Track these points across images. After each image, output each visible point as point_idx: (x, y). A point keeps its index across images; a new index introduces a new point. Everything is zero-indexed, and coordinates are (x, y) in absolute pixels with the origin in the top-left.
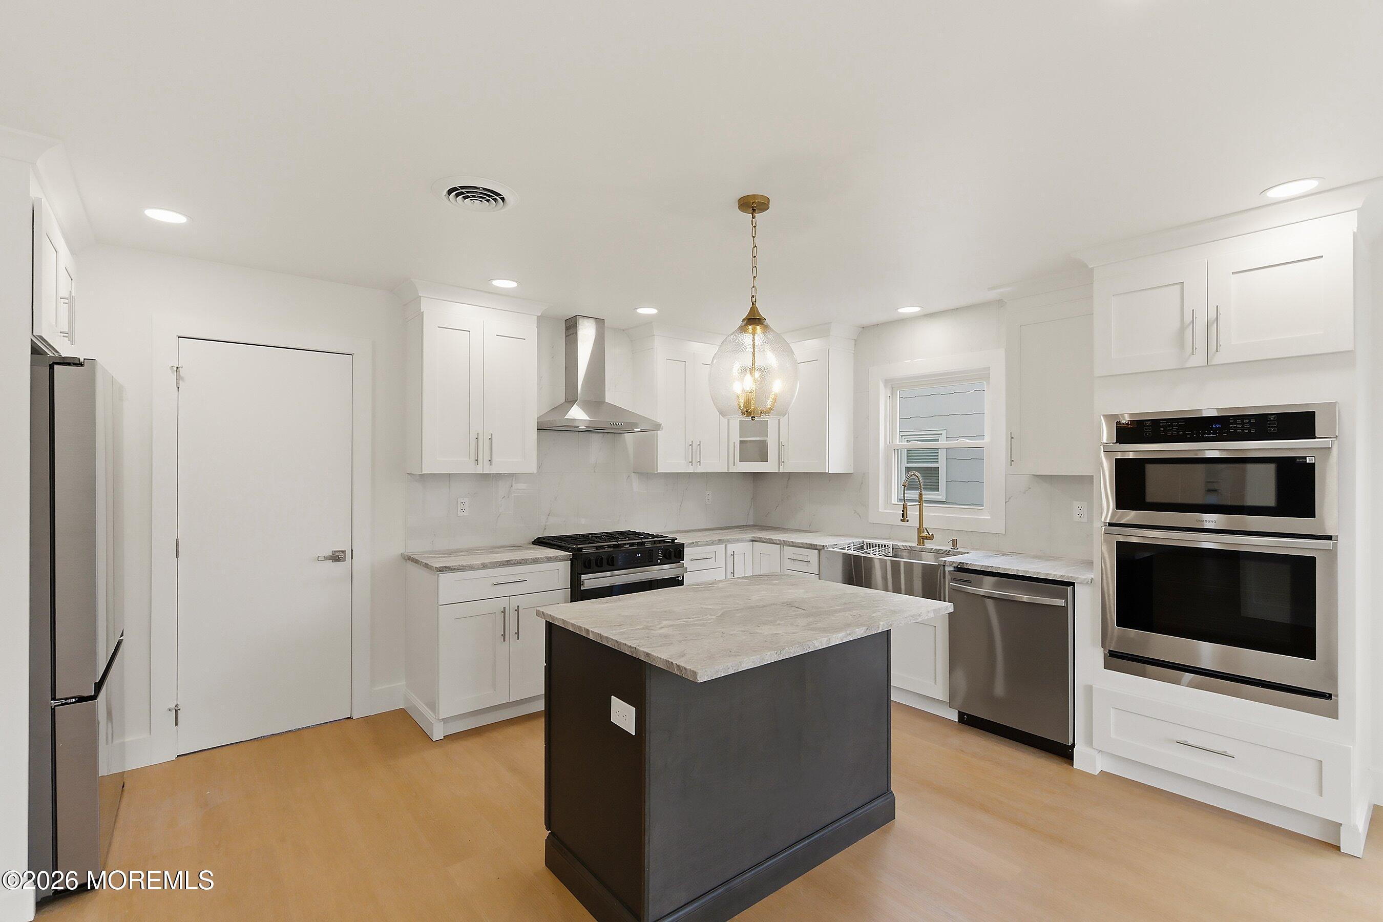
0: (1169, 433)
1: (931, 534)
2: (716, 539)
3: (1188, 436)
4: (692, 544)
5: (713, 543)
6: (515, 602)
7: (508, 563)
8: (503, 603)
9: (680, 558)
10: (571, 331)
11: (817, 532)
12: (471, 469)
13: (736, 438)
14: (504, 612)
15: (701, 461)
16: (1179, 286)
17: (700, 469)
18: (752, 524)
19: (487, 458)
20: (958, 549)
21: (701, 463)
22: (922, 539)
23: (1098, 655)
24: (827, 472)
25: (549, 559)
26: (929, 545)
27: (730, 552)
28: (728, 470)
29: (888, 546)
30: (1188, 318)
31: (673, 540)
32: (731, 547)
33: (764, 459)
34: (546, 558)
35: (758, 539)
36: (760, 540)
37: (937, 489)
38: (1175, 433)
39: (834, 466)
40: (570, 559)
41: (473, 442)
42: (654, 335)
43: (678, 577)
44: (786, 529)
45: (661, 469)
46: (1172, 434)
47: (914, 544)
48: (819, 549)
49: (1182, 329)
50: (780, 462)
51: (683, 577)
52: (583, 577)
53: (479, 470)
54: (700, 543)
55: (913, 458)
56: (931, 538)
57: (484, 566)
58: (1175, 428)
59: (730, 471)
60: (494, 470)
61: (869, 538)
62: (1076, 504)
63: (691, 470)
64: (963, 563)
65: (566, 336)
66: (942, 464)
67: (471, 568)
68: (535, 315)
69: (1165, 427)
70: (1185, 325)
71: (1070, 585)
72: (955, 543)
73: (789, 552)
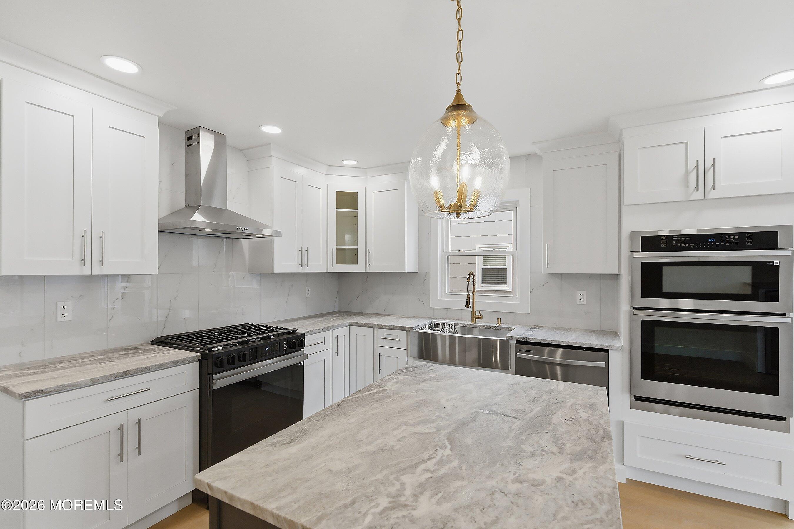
0: (679, 245)
1: (481, 315)
2: (325, 327)
3: (692, 247)
4: (310, 333)
5: (323, 330)
6: (134, 415)
7: (127, 374)
8: (121, 419)
9: (303, 347)
10: (192, 141)
11: (391, 315)
12: (76, 270)
13: (333, 246)
14: (121, 428)
15: (309, 264)
16: (684, 145)
17: (307, 270)
18: (338, 310)
19: (97, 256)
20: (501, 325)
21: (309, 266)
22: (474, 318)
23: (626, 399)
24: (405, 272)
25: (176, 363)
26: (479, 322)
27: (335, 336)
28: (327, 270)
29: (451, 324)
30: (692, 165)
31: (294, 331)
32: (336, 332)
33: (355, 262)
34: (173, 362)
35: (355, 324)
36: (357, 325)
37: (505, 283)
38: (683, 245)
39: (410, 267)
40: (199, 360)
41: (78, 242)
42: (272, 156)
43: (300, 363)
44: (367, 314)
45: (276, 271)
46: (681, 245)
47: (470, 323)
48: (408, 330)
49: (688, 173)
50: (367, 264)
51: (303, 362)
52: (214, 377)
53: (87, 271)
54: (313, 332)
55: (488, 262)
56: (480, 318)
57: (94, 382)
58: (683, 242)
59: (329, 271)
60: (106, 271)
61: (436, 319)
62: (578, 292)
63: (300, 270)
64: (526, 338)
65: (187, 146)
66: (509, 267)
67: (76, 387)
68: (156, 116)
69: (676, 240)
70: (689, 171)
71: (607, 351)
72: (499, 321)
73: (382, 333)
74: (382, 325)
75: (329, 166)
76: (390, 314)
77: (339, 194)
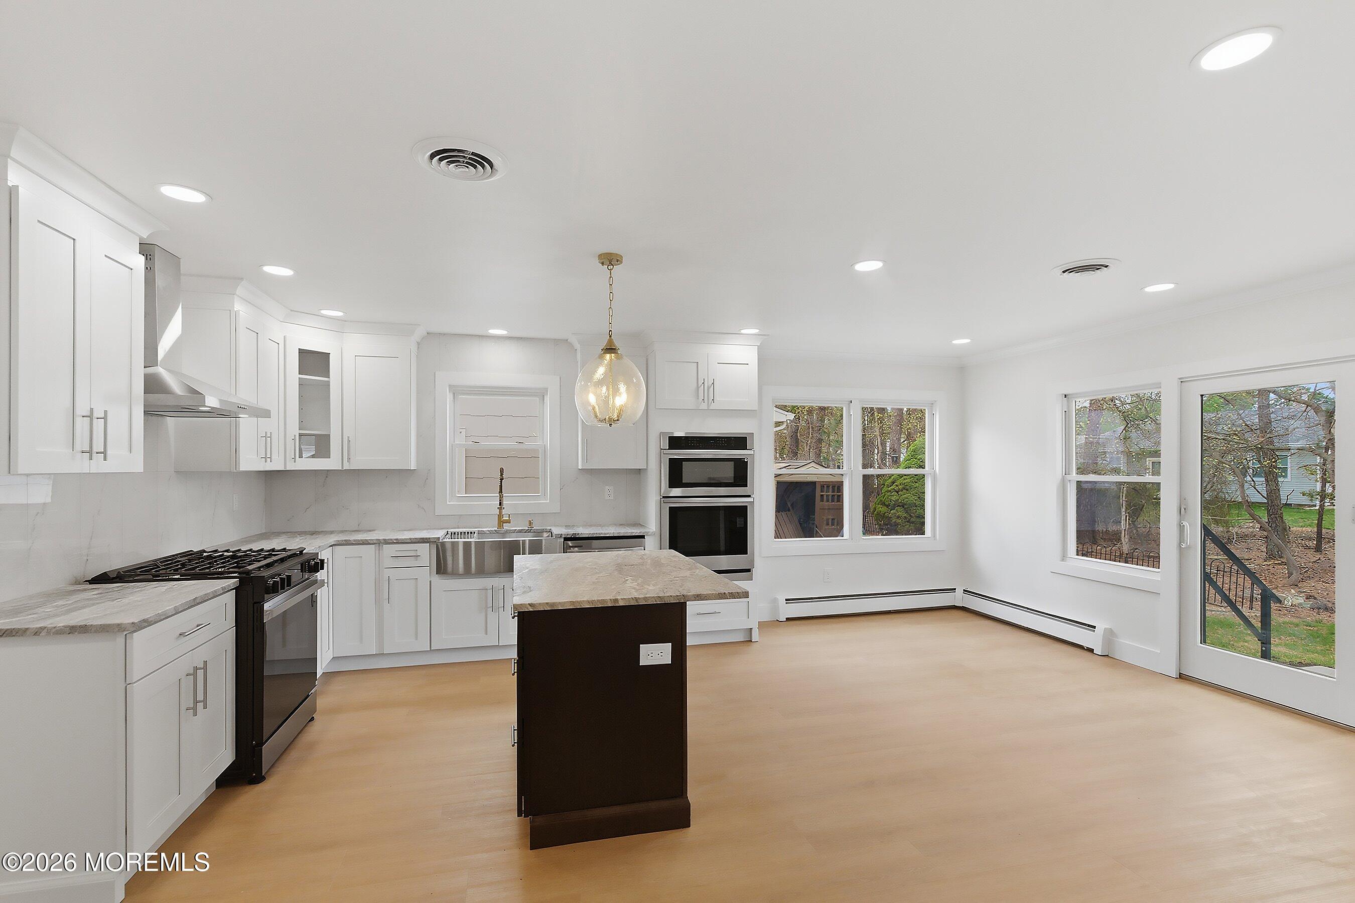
1: (510, 518)
7: (195, 603)
13: (295, 429)
16: (696, 364)
18: (266, 531)
21: (272, 460)
22: (502, 524)
25: (224, 590)
28: (285, 467)
30: (700, 383)
31: (302, 551)
33: (328, 454)
34: (222, 588)
35: (343, 542)
36: (346, 543)
45: (243, 468)
47: (495, 529)
48: (429, 542)
49: (698, 388)
50: (346, 458)
52: (266, 606)
56: (508, 522)
59: (288, 469)
61: (447, 528)
62: (606, 488)
67: (166, 616)
68: (137, 235)
69: (691, 441)
70: (699, 386)
71: (643, 537)
72: (530, 523)
73: (389, 550)
74: (391, 539)
75: (291, 310)
76: (373, 529)
77: (304, 354)
